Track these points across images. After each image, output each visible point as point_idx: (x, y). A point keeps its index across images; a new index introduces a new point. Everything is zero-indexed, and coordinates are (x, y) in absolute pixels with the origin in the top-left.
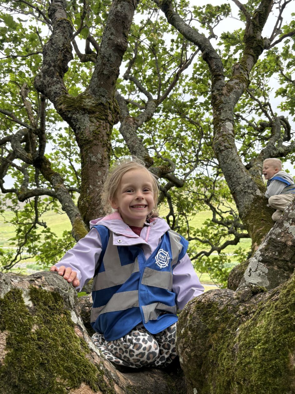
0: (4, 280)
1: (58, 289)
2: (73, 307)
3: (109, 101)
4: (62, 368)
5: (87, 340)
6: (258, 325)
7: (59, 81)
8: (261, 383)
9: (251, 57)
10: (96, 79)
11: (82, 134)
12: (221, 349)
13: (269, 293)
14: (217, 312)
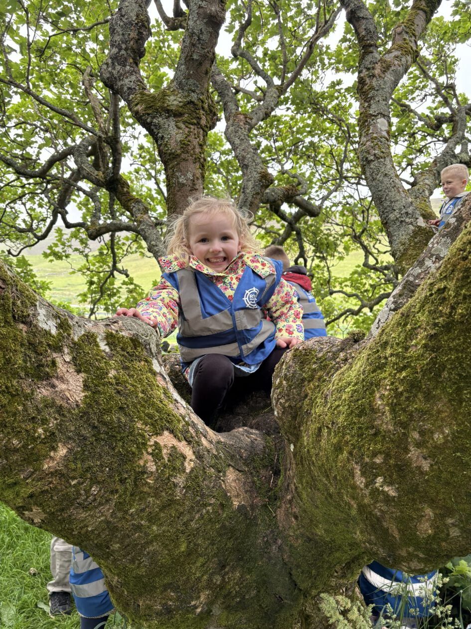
0: (77, 323)
1: (137, 335)
2: (154, 355)
3: (201, 97)
4: (143, 415)
5: (171, 391)
6: (352, 369)
7: (134, 71)
8: (347, 424)
9: (421, 13)
10: (183, 66)
11: (166, 145)
14: (315, 360)
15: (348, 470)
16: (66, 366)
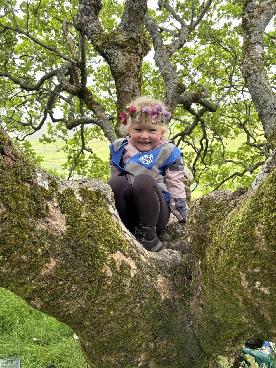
0: (61, 182)
1: (99, 190)
2: (110, 202)
3: (138, 35)
4: (103, 240)
5: (121, 225)
6: (240, 211)
7: (95, 19)
8: (236, 247)
10: (127, 15)
11: (116, 67)
12: (216, 230)
14: (214, 205)
15: (236, 277)
16: (55, 209)
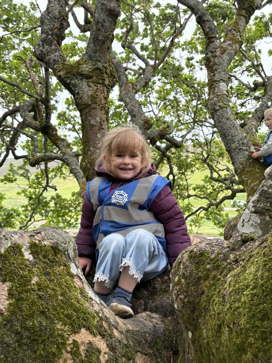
0: (4, 236)
1: (57, 243)
2: (72, 259)
3: (105, 65)
4: (62, 316)
5: (87, 290)
6: (247, 272)
7: (57, 49)
8: (249, 327)
9: (243, 18)
10: (92, 44)
11: (81, 98)
12: (213, 295)
13: (259, 241)
14: (208, 261)
